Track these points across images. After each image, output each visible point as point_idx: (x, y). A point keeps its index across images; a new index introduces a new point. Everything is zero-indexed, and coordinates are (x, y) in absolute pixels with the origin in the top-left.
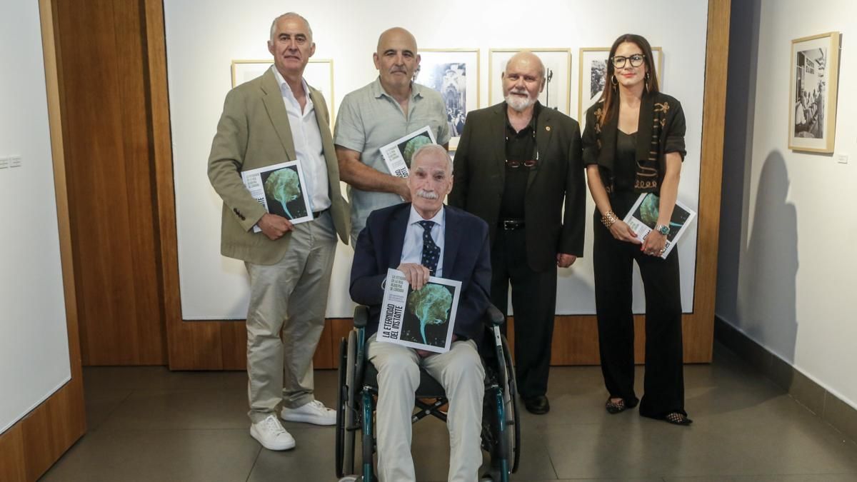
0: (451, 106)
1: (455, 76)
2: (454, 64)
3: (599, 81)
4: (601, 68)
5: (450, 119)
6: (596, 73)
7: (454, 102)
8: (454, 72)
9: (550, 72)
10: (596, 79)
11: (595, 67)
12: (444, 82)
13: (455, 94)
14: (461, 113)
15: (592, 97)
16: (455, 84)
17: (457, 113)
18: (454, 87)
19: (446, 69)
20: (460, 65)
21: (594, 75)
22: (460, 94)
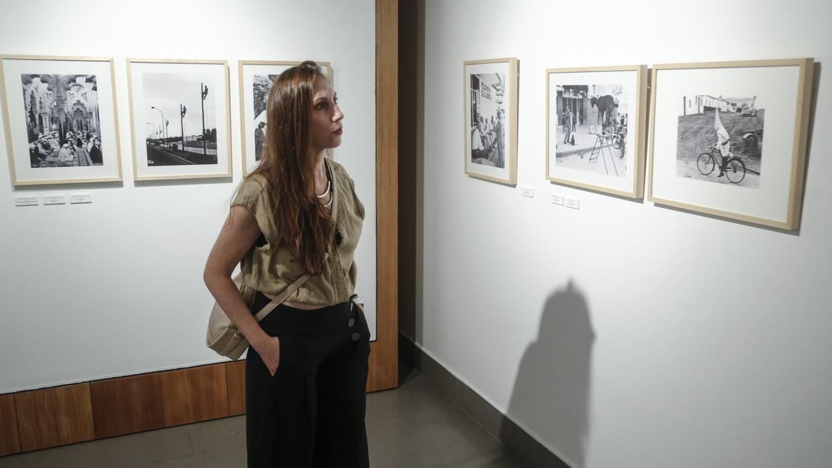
0: (80, 128)
1: (82, 91)
2: (80, 76)
3: (262, 99)
4: (265, 84)
5: (80, 144)
6: (260, 90)
7: (84, 123)
8: (80, 86)
9: (204, 88)
10: (259, 96)
11: (258, 82)
12: (68, 98)
13: (84, 112)
14: (95, 136)
15: (256, 117)
16: (82, 101)
17: (89, 137)
18: (83, 105)
19: (69, 83)
20: (88, 77)
21: (256, 92)
22: (91, 113)
